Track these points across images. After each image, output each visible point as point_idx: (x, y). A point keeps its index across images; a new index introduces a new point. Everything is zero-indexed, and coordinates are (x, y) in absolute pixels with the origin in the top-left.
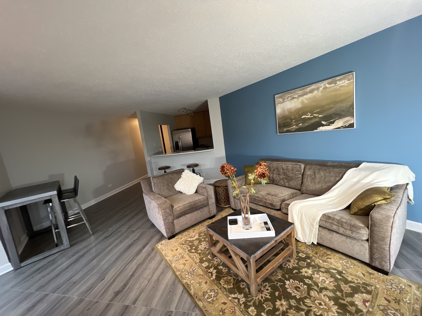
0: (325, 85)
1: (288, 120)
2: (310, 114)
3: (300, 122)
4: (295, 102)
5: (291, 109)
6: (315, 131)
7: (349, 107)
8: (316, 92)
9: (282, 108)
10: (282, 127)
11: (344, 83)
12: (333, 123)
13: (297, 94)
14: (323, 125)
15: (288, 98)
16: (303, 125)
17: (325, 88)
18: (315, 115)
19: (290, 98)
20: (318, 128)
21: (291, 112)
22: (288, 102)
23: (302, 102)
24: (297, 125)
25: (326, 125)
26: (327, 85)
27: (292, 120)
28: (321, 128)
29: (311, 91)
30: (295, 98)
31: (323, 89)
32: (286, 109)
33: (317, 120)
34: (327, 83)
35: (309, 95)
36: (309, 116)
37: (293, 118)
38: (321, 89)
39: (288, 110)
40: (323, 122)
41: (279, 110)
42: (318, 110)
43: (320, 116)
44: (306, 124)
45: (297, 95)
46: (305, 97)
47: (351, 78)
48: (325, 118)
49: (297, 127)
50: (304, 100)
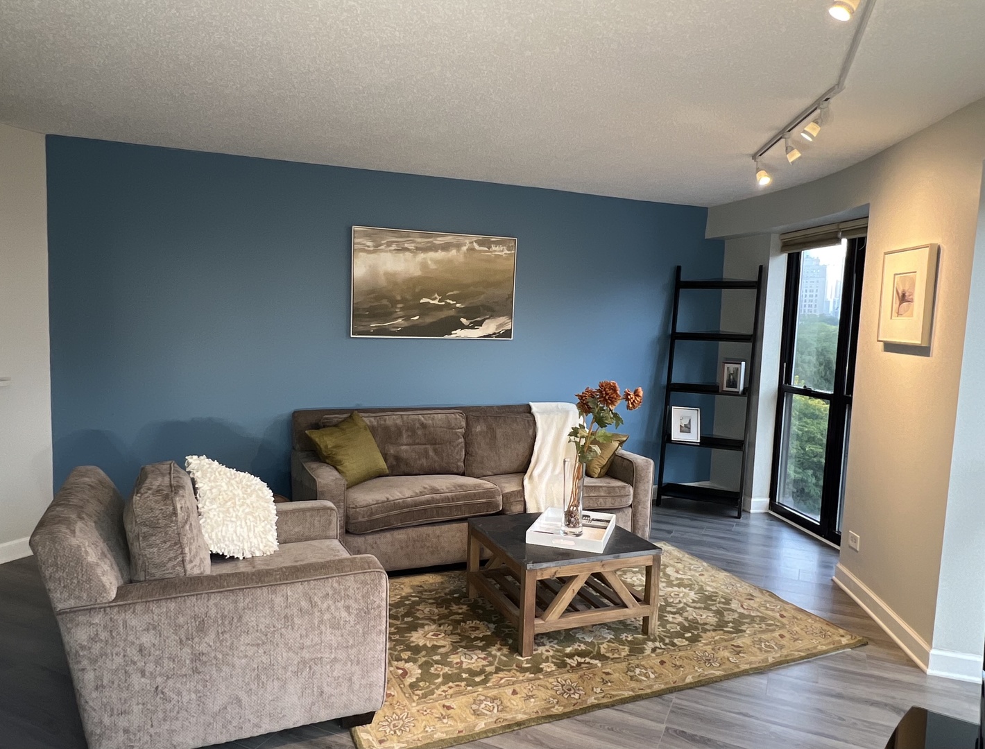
0: (472, 242)
1: (385, 302)
2: (439, 298)
3: (416, 311)
4: (406, 260)
5: (394, 274)
6: (446, 337)
8: (454, 252)
9: (370, 266)
10: (365, 316)
11: (502, 251)
12: (480, 324)
13: (413, 242)
14: (463, 327)
15: (389, 244)
16: (421, 321)
17: (472, 250)
18: (448, 301)
19: (394, 247)
20: (453, 332)
23: (424, 265)
24: (407, 318)
26: (475, 244)
28: (460, 333)
29: (446, 247)
30: (407, 249)
31: (467, 250)
33: (452, 313)
34: (475, 241)
36: (436, 302)
37: (399, 298)
38: (464, 249)
39: (386, 274)
40: (463, 320)
41: (361, 268)
42: (455, 292)
43: (458, 305)
44: (428, 320)
45: (413, 245)
48: (467, 313)
49: (406, 324)
50: (430, 262)
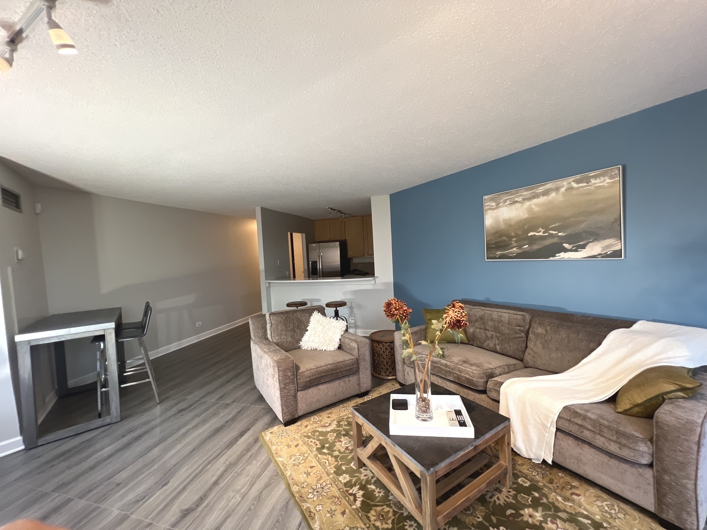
0: (570, 183)
1: (504, 238)
2: (543, 230)
3: (526, 242)
4: (517, 209)
5: (510, 219)
6: (551, 258)
7: (613, 223)
8: (553, 195)
9: (494, 218)
10: (493, 248)
11: (604, 181)
12: (583, 247)
13: (521, 196)
14: (566, 250)
15: (505, 201)
16: (529, 248)
17: (570, 189)
18: (551, 232)
19: (508, 202)
20: (556, 255)
21: (510, 225)
22: (505, 208)
23: (530, 210)
24: (520, 247)
25: (571, 250)
26: (572, 183)
27: (510, 238)
28: (562, 255)
29: (546, 193)
30: (517, 202)
31: (566, 190)
32: (501, 220)
33: (555, 240)
34: (573, 181)
35: (542, 199)
36: (541, 234)
37: (513, 234)
38: (563, 190)
39: (504, 220)
40: (566, 246)
41: (490, 220)
42: (557, 224)
43: (560, 234)
44: (536, 247)
45: (521, 198)
46: (535, 201)
47: (616, 174)
48: (570, 239)
49: (519, 251)
50: (534, 207)
